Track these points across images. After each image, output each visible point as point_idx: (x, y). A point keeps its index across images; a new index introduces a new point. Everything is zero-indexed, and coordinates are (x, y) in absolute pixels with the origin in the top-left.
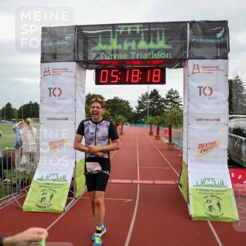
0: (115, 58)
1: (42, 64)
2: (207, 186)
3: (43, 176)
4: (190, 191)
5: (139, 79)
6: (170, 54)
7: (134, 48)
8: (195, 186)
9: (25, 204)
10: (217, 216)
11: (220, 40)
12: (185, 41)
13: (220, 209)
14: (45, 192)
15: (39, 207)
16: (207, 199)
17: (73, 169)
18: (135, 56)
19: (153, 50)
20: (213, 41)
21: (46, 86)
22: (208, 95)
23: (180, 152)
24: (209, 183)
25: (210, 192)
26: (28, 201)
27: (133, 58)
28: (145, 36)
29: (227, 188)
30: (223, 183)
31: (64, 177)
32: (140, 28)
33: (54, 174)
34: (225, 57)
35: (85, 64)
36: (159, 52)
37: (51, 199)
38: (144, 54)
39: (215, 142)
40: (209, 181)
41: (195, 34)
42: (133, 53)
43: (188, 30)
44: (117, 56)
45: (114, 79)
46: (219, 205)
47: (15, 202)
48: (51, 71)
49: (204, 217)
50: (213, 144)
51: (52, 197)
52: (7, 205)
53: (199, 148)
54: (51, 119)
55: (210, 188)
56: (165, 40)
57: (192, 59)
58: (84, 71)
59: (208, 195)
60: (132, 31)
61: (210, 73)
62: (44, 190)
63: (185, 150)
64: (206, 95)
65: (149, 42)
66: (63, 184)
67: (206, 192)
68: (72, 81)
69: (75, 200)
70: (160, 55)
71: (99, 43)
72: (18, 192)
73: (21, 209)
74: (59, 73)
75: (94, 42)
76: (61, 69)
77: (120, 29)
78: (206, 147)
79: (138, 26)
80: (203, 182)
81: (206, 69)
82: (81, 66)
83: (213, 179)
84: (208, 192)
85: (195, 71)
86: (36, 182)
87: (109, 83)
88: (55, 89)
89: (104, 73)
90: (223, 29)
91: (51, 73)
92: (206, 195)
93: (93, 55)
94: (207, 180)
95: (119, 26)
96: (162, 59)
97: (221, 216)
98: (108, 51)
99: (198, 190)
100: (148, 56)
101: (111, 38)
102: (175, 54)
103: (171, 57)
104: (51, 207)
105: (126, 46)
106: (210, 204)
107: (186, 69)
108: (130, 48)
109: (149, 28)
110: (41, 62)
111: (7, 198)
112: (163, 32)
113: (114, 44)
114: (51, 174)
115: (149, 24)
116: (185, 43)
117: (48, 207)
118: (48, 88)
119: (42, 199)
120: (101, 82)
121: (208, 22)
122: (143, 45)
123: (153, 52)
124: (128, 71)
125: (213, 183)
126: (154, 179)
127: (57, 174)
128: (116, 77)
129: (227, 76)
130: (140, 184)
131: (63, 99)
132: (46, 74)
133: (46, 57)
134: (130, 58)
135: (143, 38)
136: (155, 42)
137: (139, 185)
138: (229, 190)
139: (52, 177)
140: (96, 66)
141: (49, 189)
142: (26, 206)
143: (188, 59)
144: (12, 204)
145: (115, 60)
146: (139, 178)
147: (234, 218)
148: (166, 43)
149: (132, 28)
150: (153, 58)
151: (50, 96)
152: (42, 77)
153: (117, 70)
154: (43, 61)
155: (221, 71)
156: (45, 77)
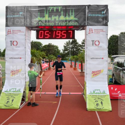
2: (96, 93)
3: (7, 90)
4: (87, 96)
6: (77, 23)
8: (89, 93)
10: (101, 109)
11: (104, 16)
12: (85, 16)
13: (102, 105)
14: (9, 98)
15: (6, 106)
16: (96, 100)
17: (24, 86)
18: (58, 24)
20: (100, 15)
21: (9, 40)
22: (97, 45)
24: (97, 92)
25: (98, 96)
27: (57, 25)
29: (106, 94)
31: (19, 90)
33: (14, 89)
34: (106, 25)
35: (30, 28)
36: (71, 22)
37: (12, 102)
38: (63, 23)
39: (101, 70)
40: (97, 91)
42: (57, 22)
44: (48, 24)
45: (47, 36)
46: (102, 103)
48: (12, 31)
49: (94, 109)
51: (13, 100)
53: (92, 73)
54: (12, 58)
55: (98, 95)
57: (88, 26)
58: (30, 31)
59: (97, 98)
60: (56, 10)
61: (98, 33)
62: (8, 97)
64: (96, 45)
66: (19, 94)
67: (95, 97)
68: (24, 37)
69: (26, 103)
71: (38, 16)
75: (36, 16)
78: (96, 73)
79: (60, 7)
80: (94, 92)
81: (97, 31)
83: (99, 90)
84: (96, 97)
85: (90, 32)
86: (3, 93)
87: (44, 38)
88: (14, 41)
89: (41, 33)
91: (12, 32)
92: (95, 98)
94: (96, 90)
95: (49, 7)
96: (73, 26)
97: (102, 108)
98: (44, 21)
100: (65, 24)
103: (77, 25)
104: (12, 106)
105: (53, 18)
106: (97, 103)
107: (86, 30)
108: (55, 19)
109: (66, 8)
110: (6, 26)
112: (73, 10)
114: (12, 89)
115: (66, 6)
117: (11, 106)
118: (10, 41)
119: (7, 102)
120: (40, 37)
121: (97, 5)
123: (67, 22)
124: (54, 32)
125: (99, 92)
126: (70, 92)
127: (15, 89)
129: (107, 35)
131: (19, 47)
132: (9, 33)
133: (8, 23)
138: (107, 95)
139: (13, 90)
140: (37, 29)
141: (11, 97)
143: (87, 26)
145: (47, 26)
147: (109, 109)
148: (75, 17)
150: (67, 25)
151: (11, 45)
152: (7, 35)
153: (48, 31)
154: (7, 25)
155: (104, 32)
156: (8, 35)
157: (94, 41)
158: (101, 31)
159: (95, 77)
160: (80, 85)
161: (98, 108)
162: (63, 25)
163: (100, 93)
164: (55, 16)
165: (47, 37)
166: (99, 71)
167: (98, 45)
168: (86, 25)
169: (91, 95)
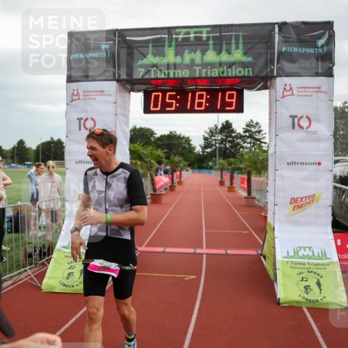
0: (172, 76)
1: (69, 84)
2: (302, 258)
3: (69, 243)
4: (278, 265)
5: (206, 105)
6: (251, 69)
7: (198, 61)
8: (284, 257)
9: (45, 281)
10: (317, 301)
11: (323, 50)
12: (272, 51)
13: (321, 290)
14: (72, 265)
15: (64, 285)
16: (302, 276)
18: (200, 72)
19: (226, 63)
20: (311, 51)
21: (75, 116)
22: (305, 128)
23: (264, 209)
24: (306, 254)
25: (307, 266)
26: (49, 278)
27: (197, 75)
28: (214, 44)
29: (331, 260)
30: (325, 254)
32: (208, 32)
34: (329, 74)
35: (129, 84)
36: (234, 67)
37: (81, 275)
38: (213, 70)
39: (314, 195)
40: (305, 250)
41: (286, 40)
42: (197, 69)
43: (277, 35)
44: (174, 73)
45: (170, 105)
46: (319, 284)
47: (31, 279)
48: (81, 94)
49: (297, 302)
50: (312, 199)
51: (82, 272)
52: (20, 282)
53: (291, 203)
54: (81, 162)
55: (306, 261)
56: (244, 49)
57: (281, 76)
58: (128, 94)
59: (304, 271)
60: (195, 37)
61: (308, 96)
63: (270, 207)
64: (302, 128)
65: (219, 52)
67: (300, 266)
68: (111, 108)
70: (235, 70)
71: (148, 54)
72: (36, 264)
73: (39, 289)
74: (93, 97)
75: (141, 53)
76: (95, 91)
77: (179, 34)
78: (301, 203)
79: (204, 30)
80: (296, 252)
81: (303, 90)
82: (124, 86)
83: (310, 248)
84: (303, 266)
85: (286, 93)
86: (59, 250)
87: (163, 111)
88: (87, 119)
89: (157, 97)
90: (327, 34)
91: (81, 97)
92: (300, 271)
93: (140, 71)
94: (302, 249)
95: (177, 30)
96: (239, 77)
97: (322, 300)
98: (162, 65)
99: (290, 263)
100: (219, 72)
101: (166, 48)
102: (257, 70)
103: (251, 74)
104: (81, 286)
105: (187, 57)
106: (306, 283)
107: (273, 91)
108: (193, 61)
109: (220, 33)
110: (68, 82)
111: (20, 273)
112: (241, 38)
113: (170, 56)
115: (220, 26)
116: (271, 54)
117: (77, 285)
118: (78, 119)
119: (69, 274)
120: (152, 109)
121: (305, 23)
122: (211, 56)
123: (225, 67)
124: (190, 94)
125: (311, 254)
126: (226, 247)
128: (173, 103)
129: (332, 101)
130: (207, 254)
132: (74, 98)
133: (74, 74)
134: (193, 76)
135: (211, 47)
136: (229, 52)
137: (205, 256)
138: (333, 262)
140: (144, 87)
141: (79, 261)
142: (46, 284)
143: (277, 76)
144: (26, 281)
145: (172, 79)
146: (204, 246)
147: (340, 303)
148: (245, 54)
149: (195, 33)
150: (225, 75)
151: (80, 129)
152: (69, 103)
153: (174, 93)
154: (70, 79)
155: (324, 94)
156: (72, 103)
157: (296, 116)
158: (317, 90)
159: (298, 213)
160: (247, 229)
161: (309, 298)
162: (213, 75)
163: (314, 257)
164: (193, 53)
165: (172, 107)
166: (310, 197)
167: (307, 128)
168: (275, 75)
169: (288, 262)
